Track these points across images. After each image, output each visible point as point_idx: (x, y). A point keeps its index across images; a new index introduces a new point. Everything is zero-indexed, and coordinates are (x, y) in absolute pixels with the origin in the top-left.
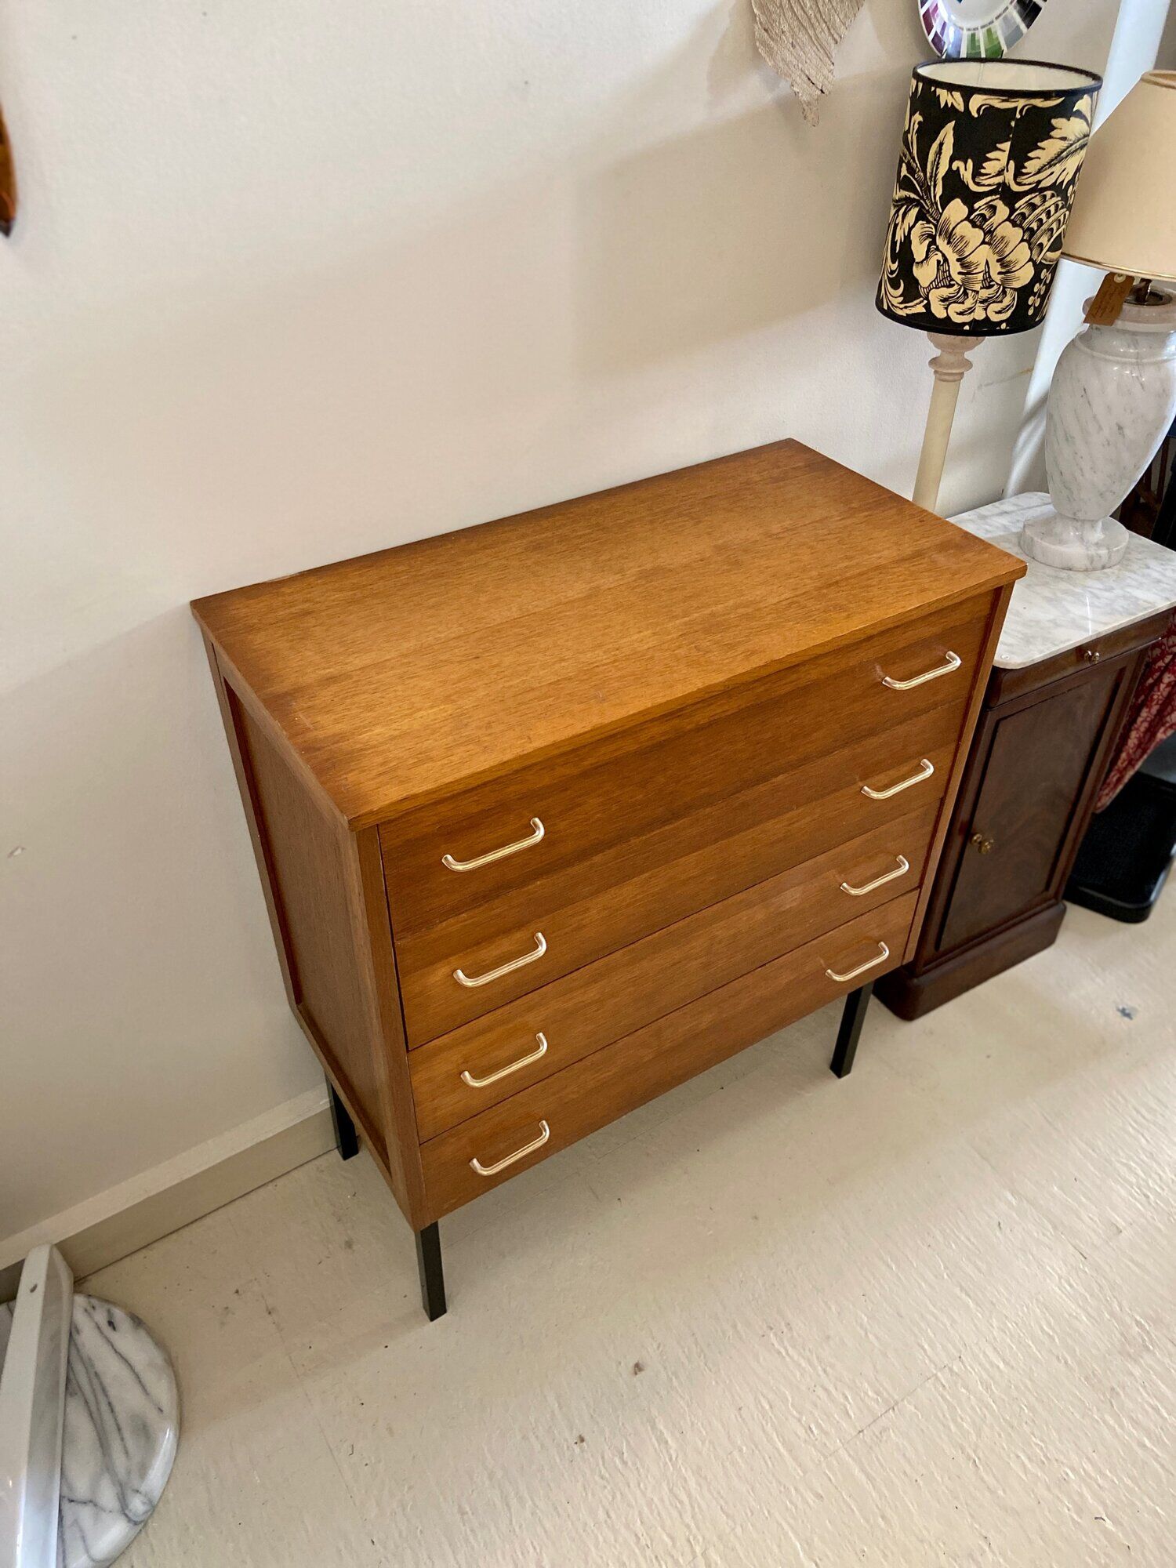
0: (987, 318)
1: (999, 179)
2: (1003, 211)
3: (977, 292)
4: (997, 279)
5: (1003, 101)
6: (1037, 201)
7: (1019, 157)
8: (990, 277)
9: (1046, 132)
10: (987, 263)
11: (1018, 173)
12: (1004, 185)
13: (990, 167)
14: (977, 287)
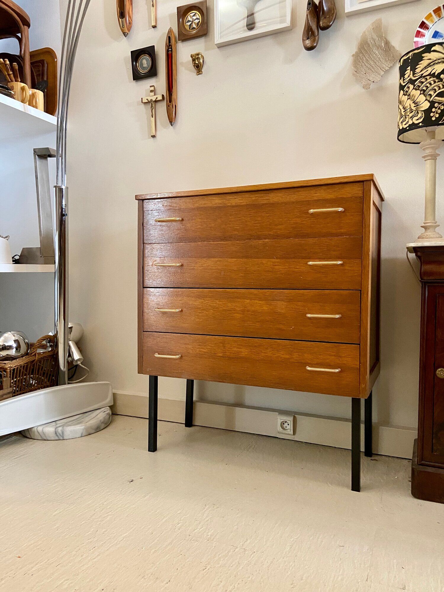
0: (413, 123)
1: (409, 78)
2: (411, 87)
3: (409, 115)
4: (414, 109)
5: (407, 56)
6: (423, 80)
7: (413, 69)
8: (411, 109)
9: (421, 59)
10: (410, 105)
11: (414, 74)
12: (410, 79)
13: (406, 76)
14: (408, 114)
